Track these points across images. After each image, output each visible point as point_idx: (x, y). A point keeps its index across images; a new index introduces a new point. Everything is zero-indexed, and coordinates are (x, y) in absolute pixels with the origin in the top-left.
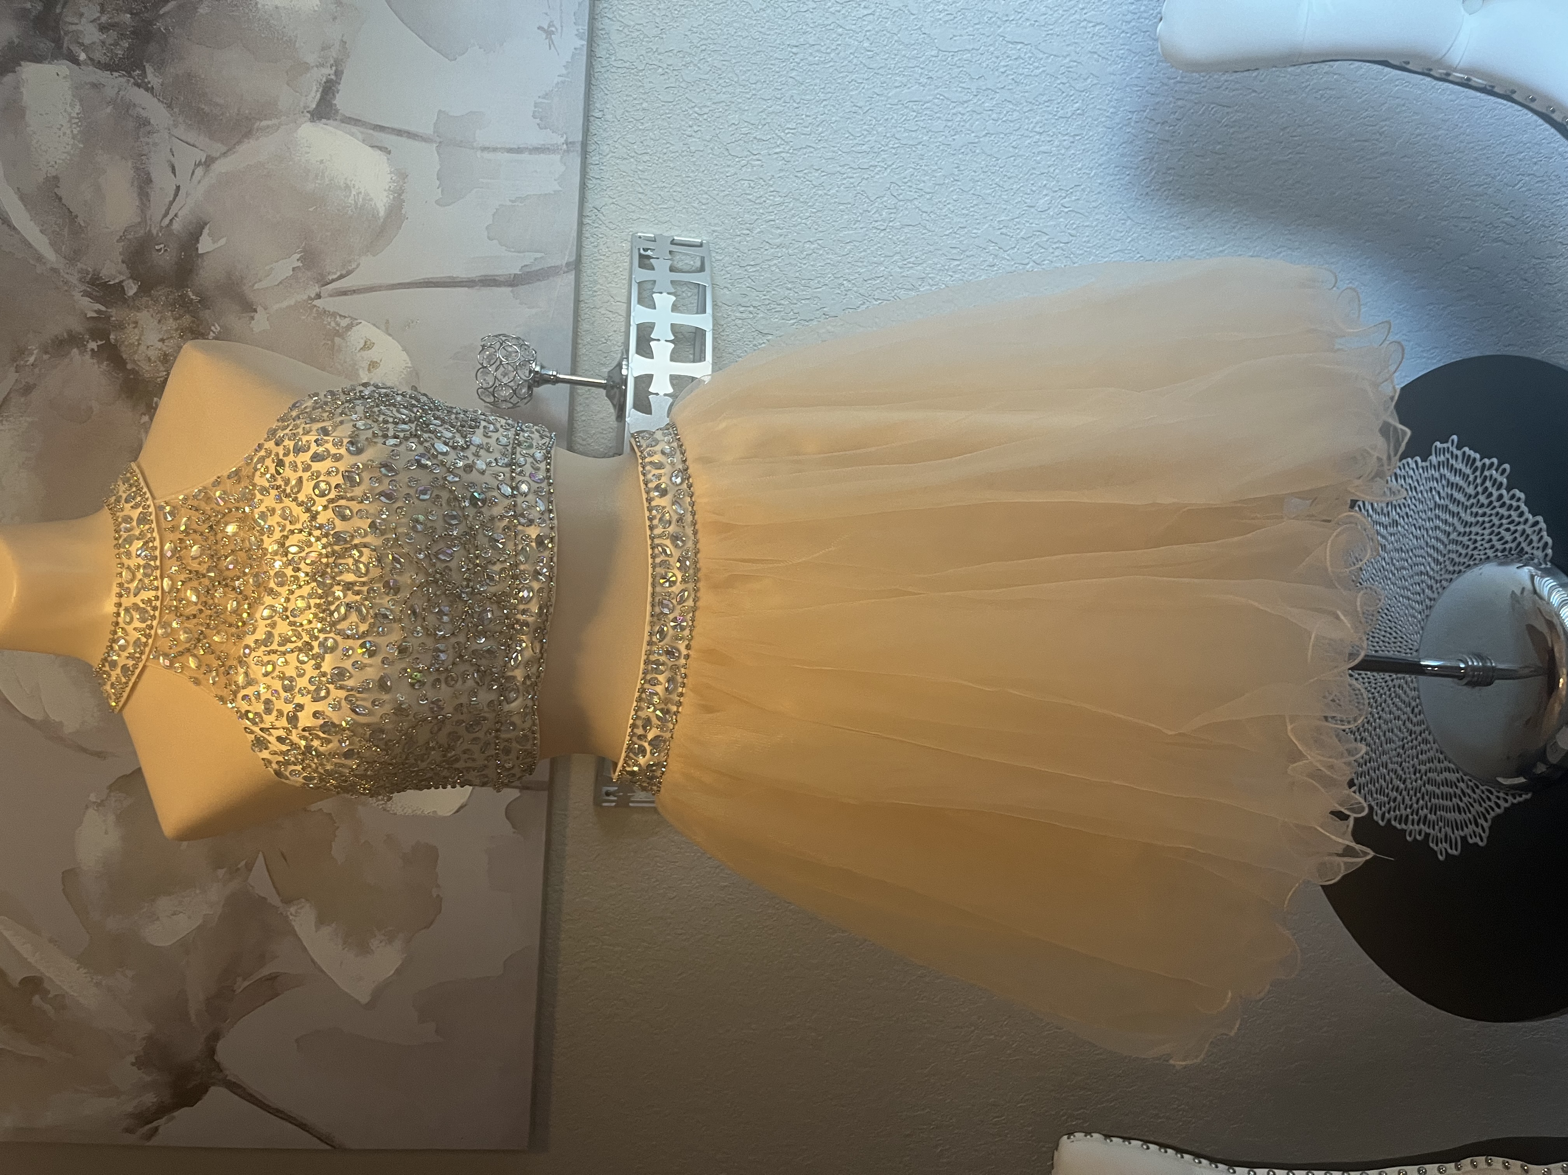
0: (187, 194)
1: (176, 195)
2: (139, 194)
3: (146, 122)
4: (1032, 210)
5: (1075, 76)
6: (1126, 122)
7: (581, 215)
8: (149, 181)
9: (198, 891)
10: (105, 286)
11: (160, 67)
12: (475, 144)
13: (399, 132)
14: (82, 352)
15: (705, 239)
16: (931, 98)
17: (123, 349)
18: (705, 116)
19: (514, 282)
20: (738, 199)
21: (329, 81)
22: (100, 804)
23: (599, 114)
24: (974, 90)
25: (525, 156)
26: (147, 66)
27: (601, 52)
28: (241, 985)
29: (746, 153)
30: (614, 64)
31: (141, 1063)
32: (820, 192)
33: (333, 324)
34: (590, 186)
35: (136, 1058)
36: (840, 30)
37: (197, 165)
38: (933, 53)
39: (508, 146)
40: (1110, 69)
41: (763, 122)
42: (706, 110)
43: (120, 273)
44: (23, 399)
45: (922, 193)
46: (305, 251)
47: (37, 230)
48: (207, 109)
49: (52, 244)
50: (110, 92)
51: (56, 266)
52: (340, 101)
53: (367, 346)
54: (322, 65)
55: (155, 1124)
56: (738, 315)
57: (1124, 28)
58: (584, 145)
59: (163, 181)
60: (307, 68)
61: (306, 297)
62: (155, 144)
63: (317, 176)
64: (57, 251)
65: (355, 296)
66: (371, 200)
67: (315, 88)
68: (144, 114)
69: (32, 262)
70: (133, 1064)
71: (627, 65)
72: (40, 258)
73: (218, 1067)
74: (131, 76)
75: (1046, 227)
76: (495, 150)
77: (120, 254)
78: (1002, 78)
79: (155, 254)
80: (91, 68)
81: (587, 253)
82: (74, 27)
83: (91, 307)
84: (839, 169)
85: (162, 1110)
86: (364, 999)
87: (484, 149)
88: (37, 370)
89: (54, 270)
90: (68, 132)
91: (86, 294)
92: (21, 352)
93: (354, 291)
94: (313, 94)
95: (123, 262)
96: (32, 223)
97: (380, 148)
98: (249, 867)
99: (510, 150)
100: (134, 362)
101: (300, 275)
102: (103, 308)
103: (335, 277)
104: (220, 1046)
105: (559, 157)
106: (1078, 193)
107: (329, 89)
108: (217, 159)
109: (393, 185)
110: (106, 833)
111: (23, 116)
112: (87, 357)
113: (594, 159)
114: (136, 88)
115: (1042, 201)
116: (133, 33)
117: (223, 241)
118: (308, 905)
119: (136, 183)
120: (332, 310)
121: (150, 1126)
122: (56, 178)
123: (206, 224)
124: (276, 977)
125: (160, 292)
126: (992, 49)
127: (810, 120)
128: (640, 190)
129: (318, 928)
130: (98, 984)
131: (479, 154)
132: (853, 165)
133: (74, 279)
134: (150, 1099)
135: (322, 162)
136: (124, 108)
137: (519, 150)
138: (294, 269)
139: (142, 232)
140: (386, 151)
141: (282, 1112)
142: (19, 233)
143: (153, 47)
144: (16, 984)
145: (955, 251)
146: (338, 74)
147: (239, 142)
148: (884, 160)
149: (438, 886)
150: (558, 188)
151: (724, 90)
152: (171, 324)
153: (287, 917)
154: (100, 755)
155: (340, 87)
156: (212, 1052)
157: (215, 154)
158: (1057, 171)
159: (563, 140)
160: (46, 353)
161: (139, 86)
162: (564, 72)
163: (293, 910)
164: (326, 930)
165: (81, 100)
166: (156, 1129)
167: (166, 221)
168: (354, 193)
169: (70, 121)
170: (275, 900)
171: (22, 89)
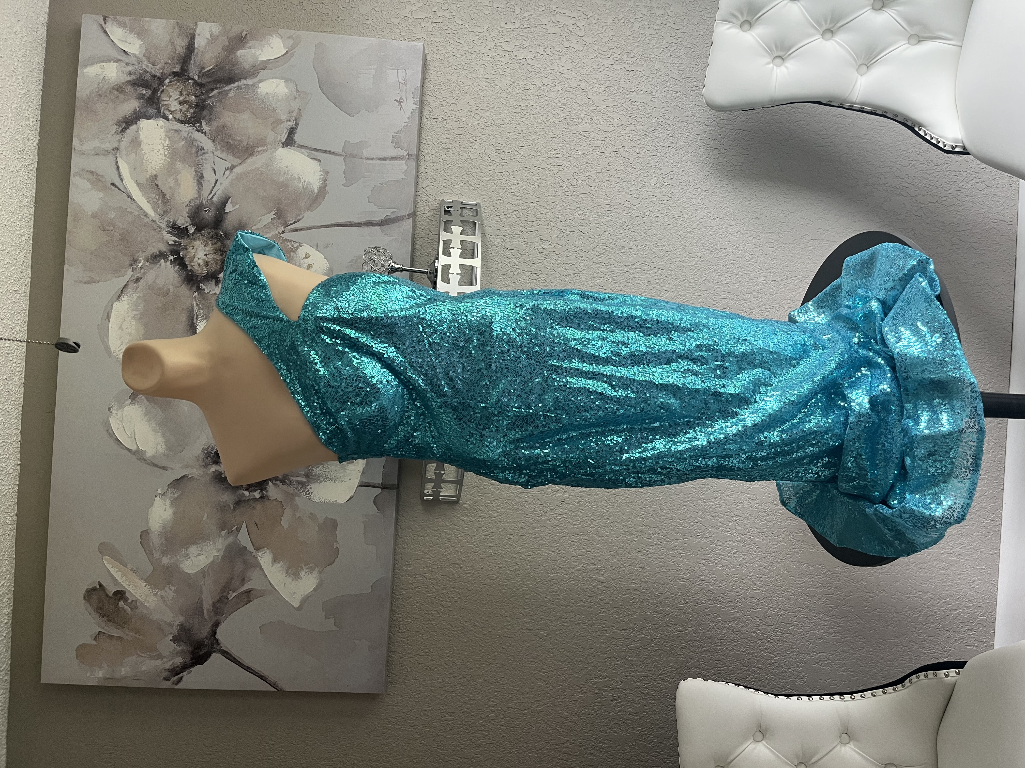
0: (221, 184)
1: (216, 184)
2: (197, 184)
3: (202, 149)
4: (648, 184)
5: (668, 118)
6: (695, 140)
7: (416, 191)
8: (202, 177)
9: (211, 543)
10: (179, 228)
11: (209, 122)
12: (363, 157)
13: (325, 152)
14: (166, 262)
15: (478, 201)
16: (593, 130)
17: (186, 259)
18: (478, 141)
19: (381, 224)
20: (495, 182)
21: (292, 128)
22: (163, 495)
23: (424, 141)
24: (615, 125)
25: (388, 162)
26: (203, 121)
27: (426, 111)
28: (232, 595)
29: (499, 159)
30: (432, 117)
31: (175, 640)
32: (537, 178)
33: (290, 246)
34: (420, 177)
35: (173, 637)
36: (546, 98)
37: (226, 170)
38: (595, 108)
39: (379, 157)
40: (686, 114)
41: (507, 143)
42: (478, 138)
43: (187, 222)
44: (135, 285)
45: (590, 177)
46: (277, 210)
47: (145, 201)
48: (232, 143)
49: (153, 208)
50: (184, 134)
51: (154, 219)
52: (297, 138)
53: (307, 256)
54: (289, 121)
55: (181, 675)
56: (496, 240)
57: (692, 94)
58: (417, 156)
59: (209, 177)
60: (280, 122)
61: (277, 232)
62: (206, 159)
63: (284, 174)
64: (155, 211)
65: (301, 232)
66: (311, 184)
67: (285, 132)
68: (201, 145)
69: (142, 217)
70: (171, 640)
71: (438, 117)
72: (146, 215)
73: (217, 642)
74: (194, 126)
75: (655, 193)
76: (372, 159)
77: (187, 213)
78: (630, 120)
79: (204, 213)
80: (175, 122)
81: (419, 210)
82: (167, 103)
83: (171, 239)
84: (547, 166)
85: (185, 667)
86: (296, 605)
87: (367, 159)
88: (142, 271)
89: (152, 220)
90: (163, 153)
91: (170, 233)
92: (135, 261)
93: (301, 229)
94: (284, 134)
95: (188, 217)
96: (143, 198)
97: (316, 159)
98: (238, 530)
99: (380, 159)
100: (192, 266)
101: (274, 221)
102: (177, 240)
103: (292, 222)
104: (219, 631)
105: (404, 162)
106: (672, 176)
107: (292, 131)
108: (236, 166)
109: (322, 177)
110: (165, 510)
111: (140, 145)
112: (169, 263)
113: (422, 163)
114: (197, 132)
115: (652, 180)
116: (196, 105)
117: (237, 206)
118: (268, 552)
119: (196, 179)
120: (290, 239)
121: (179, 676)
122: (156, 176)
123: (229, 198)
124: (250, 591)
125: (206, 231)
126: (624, 105)
127: (531, 142)
128: (445, 178)
129: (273, 565)
130: (155, 595)
131: (365, 161)
132: (554, 164)
133: (163, 226)
134: (179, 661)
135: (287, 167)
136: (191, 142)
137: (384, 159)
138: (272, 219)
139: (198, 202)
140: (319, 161)
141: (251, 669)
142: (136, 202)
143: (205, 113)
144: (111, 595)
145: (608, 206)
146: (297, 124)
147: (247, 158)
148: (570, 161)
149: (337, 542)
150: (404, 177)
151: (488, 128)
152: (210, 247)
153: (257, 557)
154: (165, 468)
155: (297, 131)
156: (215, 633)
157: (235, 164)
158: (660, 165)
159: (406, 153)
160: (148, 262)
161: (198, 131)
162: (407, 120)
163: (260, 554)
164: (277, 566)
165: (169, 138)
166: (181, 678)
167: (211, 196)
168: (302, 181)
169: (163, 148)
170: (251, 548)
171: (140, 132)
